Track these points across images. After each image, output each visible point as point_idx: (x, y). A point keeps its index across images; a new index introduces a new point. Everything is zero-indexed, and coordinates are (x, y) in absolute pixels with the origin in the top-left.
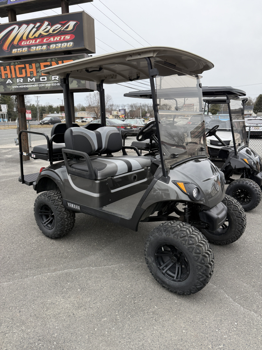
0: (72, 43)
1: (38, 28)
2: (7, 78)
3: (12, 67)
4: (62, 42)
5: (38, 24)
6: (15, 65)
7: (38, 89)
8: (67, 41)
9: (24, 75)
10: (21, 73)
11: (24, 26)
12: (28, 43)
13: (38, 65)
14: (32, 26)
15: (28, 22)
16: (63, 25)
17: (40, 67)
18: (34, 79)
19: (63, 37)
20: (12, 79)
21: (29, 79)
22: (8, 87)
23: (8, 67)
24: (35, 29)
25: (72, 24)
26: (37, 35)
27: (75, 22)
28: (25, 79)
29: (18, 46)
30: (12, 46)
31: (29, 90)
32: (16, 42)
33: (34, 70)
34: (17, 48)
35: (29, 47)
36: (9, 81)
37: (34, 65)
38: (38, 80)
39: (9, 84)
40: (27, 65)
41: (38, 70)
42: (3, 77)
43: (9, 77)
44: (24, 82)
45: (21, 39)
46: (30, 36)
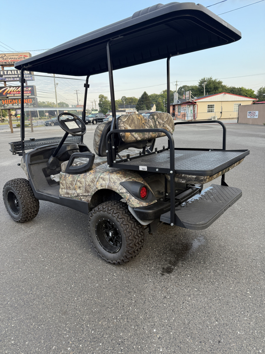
0: (30, 94)
1: (17, 89)
2: (5, 104)
3: (7, 100)
4: (27, 94)
5: (17, 88)
6: (8, 100)
7: (18, 108)
8: (29, 93)
9: (12, 103)
10: (11, 102)
11: (12, 88)
12: (14, 93)
13: (18, 100)
14: (15, 88)
15: (13, 87)
16: (27, 89)
17: (19, 101)
18: (16, 104)
19: (27, 92)
20: (7, 104)
21: (14, 105)
22: (5, 107)
23: (5, 100)
24: (16, 89)
25: (30, 89)
26: (17, 91)
27: (31, 88)
28: (13, 104)
29: (10, 93)
30: (7, 93)
31: (15, 108)
32: (8, 92)
33: (16, 101)
34: (9, 94)
35: (14, 94)
36: (6, 105)
37: (16, 100)
38: (17, 105)
39: (6, 106)
40: (14, 100)
41: (18, 102)
42: (3, 103)
43: (6, 103)
44: (12, 105)
45: (11, 92)
46: (14, 91)
